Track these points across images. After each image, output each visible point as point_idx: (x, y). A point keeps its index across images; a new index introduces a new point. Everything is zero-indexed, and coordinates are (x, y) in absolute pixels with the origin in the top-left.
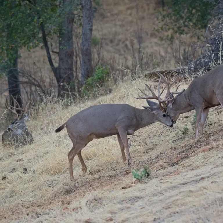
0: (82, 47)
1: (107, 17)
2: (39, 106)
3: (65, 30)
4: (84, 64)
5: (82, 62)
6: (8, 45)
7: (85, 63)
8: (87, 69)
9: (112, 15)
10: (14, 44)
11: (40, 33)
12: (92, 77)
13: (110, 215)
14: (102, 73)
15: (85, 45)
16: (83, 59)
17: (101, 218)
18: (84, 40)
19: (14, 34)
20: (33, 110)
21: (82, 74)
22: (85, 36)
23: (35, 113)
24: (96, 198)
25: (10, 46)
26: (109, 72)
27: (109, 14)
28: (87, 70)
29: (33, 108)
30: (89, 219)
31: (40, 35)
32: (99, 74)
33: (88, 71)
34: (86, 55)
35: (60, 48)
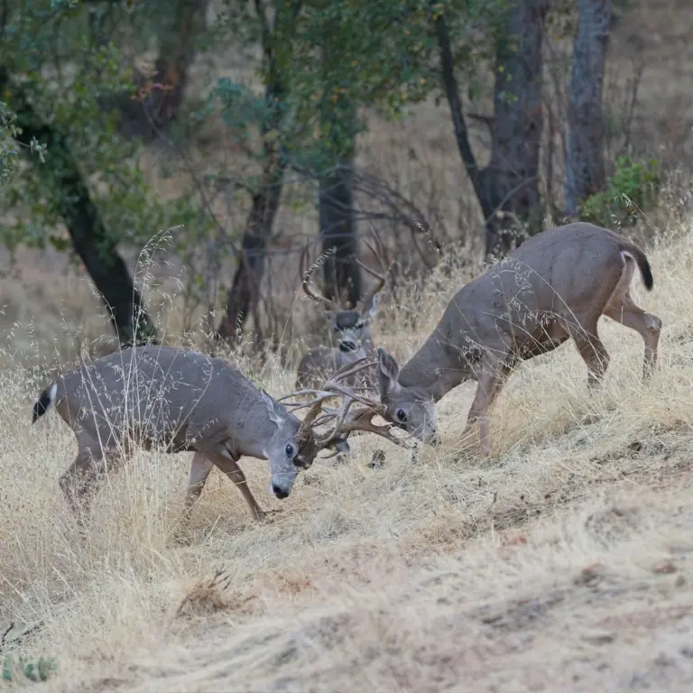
0: (572, 98)
1: (653, 45)
2: (426, 280)
3: (517, 43)
4: (576, 154)
5: (568, 149)
6: (327, 89)
7: (579, 149)
8: (585, 171)
9: (669, 40)
10: (346, 87)
11: (434, 52)
12: (602, 193)
13: (667, 555)
14: (637, 179)
15: (581, 91)
16: (575, 139)
17: (637, 564)
18: (578, 72)
19: (348, 54)
20: (404, 290)
21: (567, 187)
22: (583, 61)
23: (409, 301)
24: (619, 507)
25: (332, 93)
26: (659, 176)
27: (657, 38)
28: (586, 175)
29: (407, 283)
30: (597, 565)
31: (436, 60)
32: (626, 184)
33: (589, 179)
34: (585, 124)
35: (497, 102)
